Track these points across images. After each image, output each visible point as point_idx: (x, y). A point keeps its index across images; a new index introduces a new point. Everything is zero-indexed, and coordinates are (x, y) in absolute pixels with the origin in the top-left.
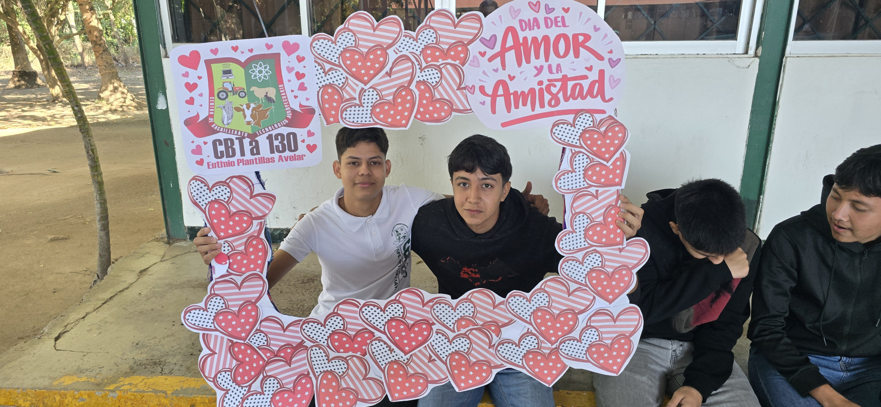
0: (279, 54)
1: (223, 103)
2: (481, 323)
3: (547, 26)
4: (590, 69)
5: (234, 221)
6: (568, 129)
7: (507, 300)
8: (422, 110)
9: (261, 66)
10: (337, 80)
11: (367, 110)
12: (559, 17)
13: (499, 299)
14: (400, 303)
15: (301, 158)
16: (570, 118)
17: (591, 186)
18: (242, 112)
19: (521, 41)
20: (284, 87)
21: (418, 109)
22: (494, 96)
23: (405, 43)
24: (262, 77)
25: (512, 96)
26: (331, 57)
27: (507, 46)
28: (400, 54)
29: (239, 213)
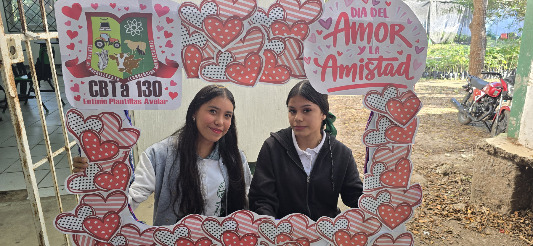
0: (150, 15)
1: (100, 51)
2: (296, 238)
3: (372, 16)
4: (400, 53)
5: (104, 148)
6: (377, 98)
7: (317, 223)
8: (266, 72)
9: (134, 22)
10: (199, 42)
11: (222, 69)
12: (382, 9)
13: (311, 222)
14: (235, 220)
15: (164, 102)
16: (380, 89)
17: (389, 142)
18: (115, 60)
19: (351, 26)
20: (153, 42)
21: (264, 72)
22: (325, 67)
23: (258, 16)
24: (135, 33)
25: (338, 68)
26: (195, 22)
27: (339, 28)
28: (253, 25)
29: (108, 142)
